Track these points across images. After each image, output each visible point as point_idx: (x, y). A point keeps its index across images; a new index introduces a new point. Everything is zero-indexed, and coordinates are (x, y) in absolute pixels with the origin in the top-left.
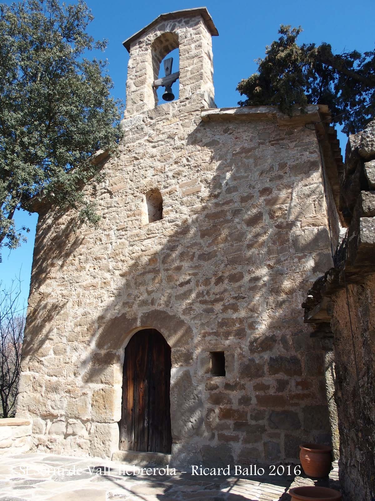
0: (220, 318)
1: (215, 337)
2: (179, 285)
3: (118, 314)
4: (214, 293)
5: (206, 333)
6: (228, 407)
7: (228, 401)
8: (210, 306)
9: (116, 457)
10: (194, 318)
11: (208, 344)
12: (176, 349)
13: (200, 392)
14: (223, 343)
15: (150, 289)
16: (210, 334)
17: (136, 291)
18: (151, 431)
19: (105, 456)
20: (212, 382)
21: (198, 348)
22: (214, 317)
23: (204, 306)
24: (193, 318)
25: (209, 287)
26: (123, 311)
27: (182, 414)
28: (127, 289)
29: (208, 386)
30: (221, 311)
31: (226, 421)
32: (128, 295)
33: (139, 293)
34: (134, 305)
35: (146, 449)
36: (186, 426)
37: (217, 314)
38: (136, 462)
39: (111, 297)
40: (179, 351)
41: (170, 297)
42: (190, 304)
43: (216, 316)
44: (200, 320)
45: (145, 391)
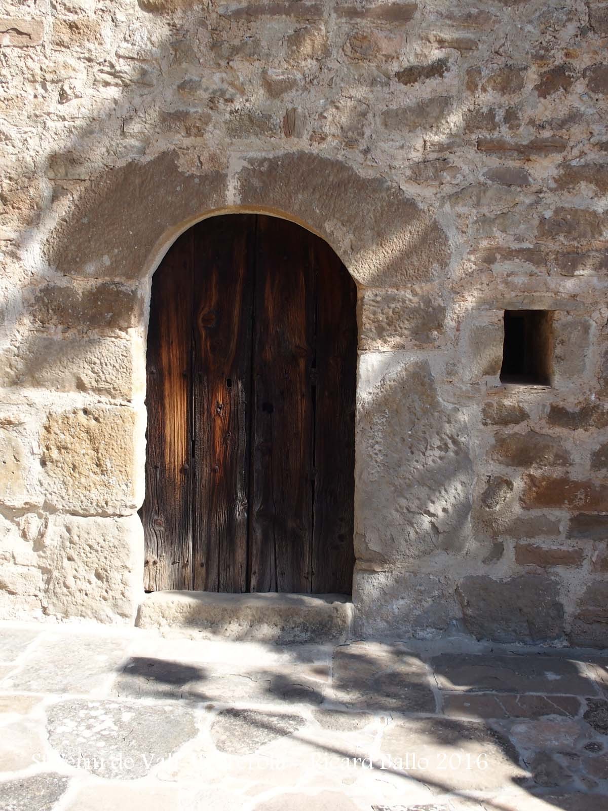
0: (548, 206)
1: (529, 267)
2: (397, 74)
3: (143, 152)
4: (532, 122)
5: (498, 249)
6: (557, 473)
7: (557, 456)
8: (513, 164)
9: (155, 616)
10: (456, 197)
11: (501, 287)
12: (381, 292)
13: (464, 429)
14: (553, 286)
15: (276, 74)
16: (509, 254)
17: (217, 77)
18: (258, 534)
19: (111, 614)
20: (507, 402)
21: (466, 295)
22: (528, 201)
23: (494, 162)
24: (450, 196)
25: (515, 99)
26: (162, 145)
27: (400, 492)
28: (177, 61)
29: (494, 412)
30: (553, 185)
31: (546, 511)
32: (182, 87)
33: (232, 84)
34: (210, 127)
35: (243, 583)
36: (411, 524)
37: (541, 192)
38: (234, 628)
39: (107, 84)
40: (394, 299)
41: (364, 114)
42: (441, 148)
43: (533, 198)
44: (478, 204)
45: (233, 417)
